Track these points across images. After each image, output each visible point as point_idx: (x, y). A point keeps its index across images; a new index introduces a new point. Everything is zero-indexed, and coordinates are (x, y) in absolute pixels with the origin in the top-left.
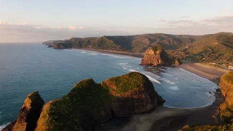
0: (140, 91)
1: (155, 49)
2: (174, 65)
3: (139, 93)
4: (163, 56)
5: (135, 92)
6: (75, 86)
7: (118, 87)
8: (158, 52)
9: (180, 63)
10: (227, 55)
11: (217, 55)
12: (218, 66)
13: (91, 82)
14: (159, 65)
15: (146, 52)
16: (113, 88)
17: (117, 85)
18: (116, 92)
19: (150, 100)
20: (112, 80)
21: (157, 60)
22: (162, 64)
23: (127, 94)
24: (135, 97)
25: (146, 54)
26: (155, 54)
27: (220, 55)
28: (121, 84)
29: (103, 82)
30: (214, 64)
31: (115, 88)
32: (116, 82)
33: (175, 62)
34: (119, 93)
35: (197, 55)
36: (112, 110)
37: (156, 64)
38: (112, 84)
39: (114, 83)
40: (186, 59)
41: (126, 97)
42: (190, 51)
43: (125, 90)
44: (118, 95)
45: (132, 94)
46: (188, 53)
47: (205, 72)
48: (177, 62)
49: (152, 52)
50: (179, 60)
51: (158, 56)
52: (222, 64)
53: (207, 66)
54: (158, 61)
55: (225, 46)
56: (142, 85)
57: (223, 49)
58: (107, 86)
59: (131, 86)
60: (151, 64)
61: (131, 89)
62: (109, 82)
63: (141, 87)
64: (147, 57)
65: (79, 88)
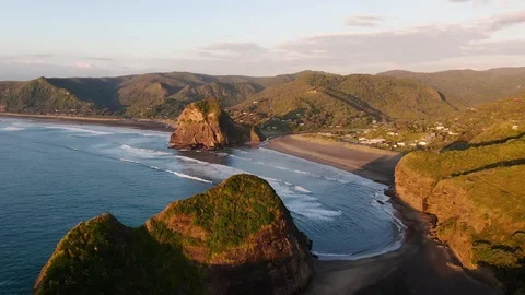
0: (276, 231)
1: (204, 109)
2: (248, 143)
3: (276, 239)
4: (224, 121)
5: (266, 236)
7: (208, 230)
8: (211, 115)
9: (262, 139)
10: (340, 114)
11: (323, 117)
12: (341, 140)
13: (111, 228)
14: (219, 147)
15: (182, 116)
16: (194, 235)
17: (204, 224)
18: (207, 249)
19: (302, 253)
20: (182, 208)
21: (211, 132)
22: (224, 142)
23: (247, 247)
24: (269, 253)
25: (183, 120)
26: (206, 119)
27: (327, 116)
28: (217, 219)
29: (153, 221)
30: (328, 134)
31: (202, 234)
32: (199, 214)
33: (249, 135)
34: (220, 251)
35: (286, 117)
37: (212, 145)
38: (187, 222)
39: (193, 220)
40: (265, 128)
41: (243, 258)
42: (264, 109)
43: (239, 236)
44: (217, 258)
45: (258, 247)
46: (265, 115)
47: (320, 152)
48: (254, 136)
49: (196, 115)
50: (257, 130)
51: (215, 124)
52: (342, 134)
54: (215, 137)
55: (332, 99)
56: (278, 212)
57: (330, 104)
58: (170, 232)
59: (249, 221)
60: (200, 146)
61: (255, 229)
62: (173, 218)
63: (277, 218)
64: (186, 127)
65: (77, 259)
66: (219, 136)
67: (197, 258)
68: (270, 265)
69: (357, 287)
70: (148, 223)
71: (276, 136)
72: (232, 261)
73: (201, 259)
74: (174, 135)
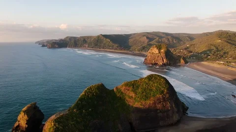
0: (164, 98)
1: (159, 48)
2: (179, 64)
3: (163, 101)
4: (168, 54)
5: (159, 99)
6: (83, 93)
7: (136, 93)
8: (162, 51)
9: (186, 62)
10: (232, 52)
11: (222, 53)
12: (228, 65)
13: (101, 88)
14: (164, 65)
15: (150, 51)
16: (131, 95)
17: (134, 91)
18: (135, 101)
19: (176, 110)
20: (128, 84)
21: (161, 59)
22: (167, 63)
23: (149, 102)
24: (159, 106)
25: (150, 53)
26: (160, 52)
27: (225, 53)
28: (140, 90)
29: (117, 88)
30: (221, 62)
31: (132, 94)
32: (133, 87)
33: (180, 61)
34: (138, 102)
35: (201, 53)
36: (131, 124)
37: (161, 64)
38: (129, 90)
39: (131, 89)
40: (190, 58)
41: (147, 106)
43: (147, 98)
44: (137, 105)
45: (154, 103)
46: (191, 52)
48: (182, 61)
49: (156, 51)
50: (184, 59)
51: (163, 55)
52: (230, 62)
53: (216, 65)
54: (163, 60)
55: (229, 44)
56: (166, 90)
57: (228, 48)
58: (122, 92)
59: (152, 93)
60: (156, 64)
61: (154, 96)
62: (124, 87)
63: (165, 93)
64: (151, 56)
65: (88, 96)
66: (165, 60)
67: (130, 103)
68: (158, 111)
69: (201, 129)
70: (115, 88)
71: (194, 62)
72: (142, 107)
73: (131, 104)
74: (146, 59)
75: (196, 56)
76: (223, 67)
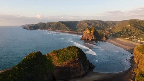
0: (75, 61)
1: (90, 30)
2: (102, 40)
3: (74, 63)
4: (96, 34)
5: (71, 61)
6: (25, 57)
7: (58, 58)
8: (92, 31)
9: (107, 39)
10: (136, 32)
11: (130, 33)
12: (131, 41)
13: (38, 54)
14: (93, 40)
15: (85, 31)
16: (55, 59)
17: (58, 56)
18: (57, 62)
19: (82, 68)
20: (54, 52)
21: (91, 36)
22: (95, 39)
23: (65, 63)
24: (71, 65)
25: (85, 33)
26: (90, 33)
27: (132, 33)
28: (61, 56)
29: (48, 54)
30: (128, 39)
31: (56, 58)
33: (103, 38)
34: (59, 63)
35: (118, 33)
36: (53, 76)
37: (91, 39)
38: (54, 55)
39: (56, 55)
40: (110, 36)
41: (64, 65)
43: (64, 60)
44: (58, 64)
45: (69, 64)
46: (112, 32)
47: (122, 44)
49: (88, 31)
50: (106, 36)
51: (92, 34)
52: (133, 39)
53: (124, 40)
54: (92, 37)
55: (135, 28)
56: (76, 56)
57: (134, 30)
58: (51, 57)
59: (68, 57)
60: (88, 39)
61: (69, 59)
62: (52, 54)
63: (76, 57)
64: (85, 35)
65: (28, 59)
66: (93, 37)
67: (54, 64)
68: (71, 69)
70: (47, 54)
71: (111, 38)
72: (61, 66)
73: (55, 64)
74: (82, 37)
75: (114, 35)
76: (128, 41)
